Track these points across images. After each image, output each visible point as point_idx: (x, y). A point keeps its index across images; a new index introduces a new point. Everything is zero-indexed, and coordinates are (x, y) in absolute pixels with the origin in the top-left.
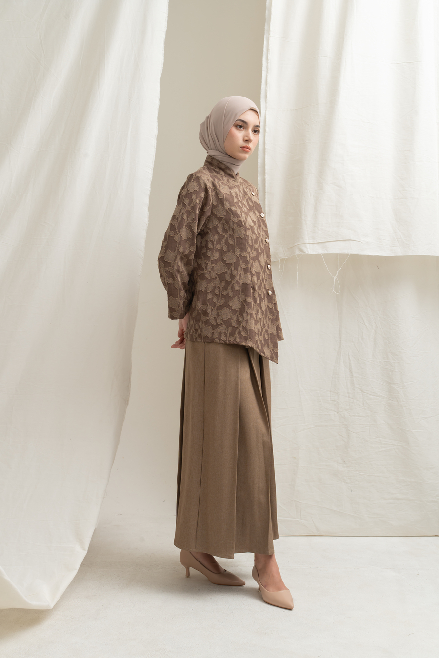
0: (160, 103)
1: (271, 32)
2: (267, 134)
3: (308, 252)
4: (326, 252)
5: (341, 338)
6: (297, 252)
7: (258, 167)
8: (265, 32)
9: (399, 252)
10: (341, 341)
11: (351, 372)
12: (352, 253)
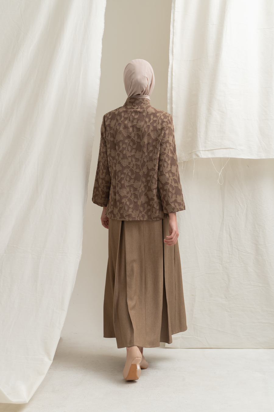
0: (102, 55)
1: (176, 9)
2: (173, 77)
3: (201, 156)
4: (214, 157)
5: (223, 214)
6: (194, 157)
7: (168, 99)
8: (172, 8)
9: (263, 156)
10: (223, 216)
11: (230, 237)
12: (231, 157)
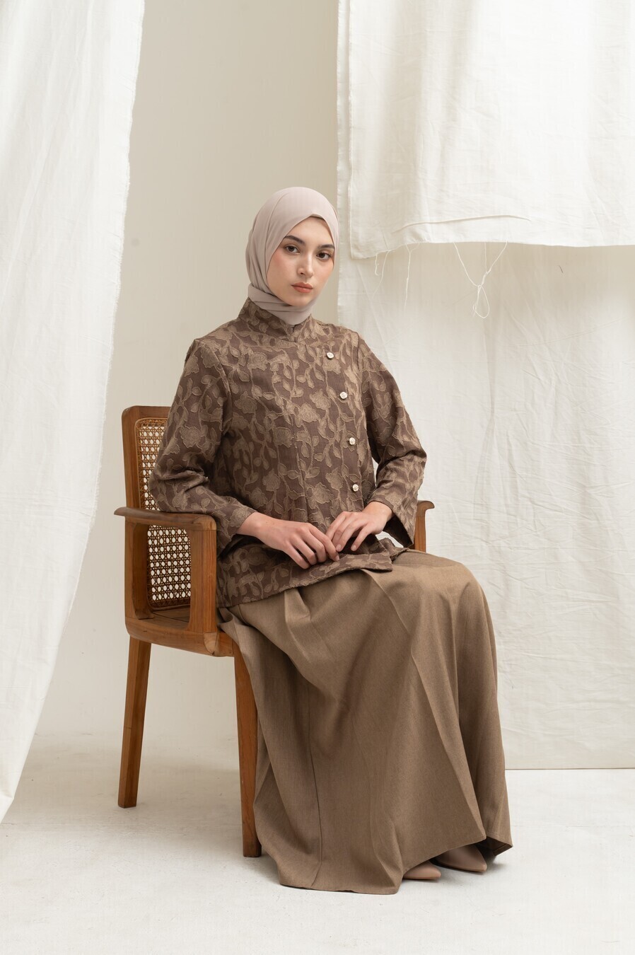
2: (352, 16)
3: (429, 239)
4: (463, 240)
5: (493, 403)
6: (409, 240)
7: (338, 80)
11: (511, 466)
12: (511, 241)
